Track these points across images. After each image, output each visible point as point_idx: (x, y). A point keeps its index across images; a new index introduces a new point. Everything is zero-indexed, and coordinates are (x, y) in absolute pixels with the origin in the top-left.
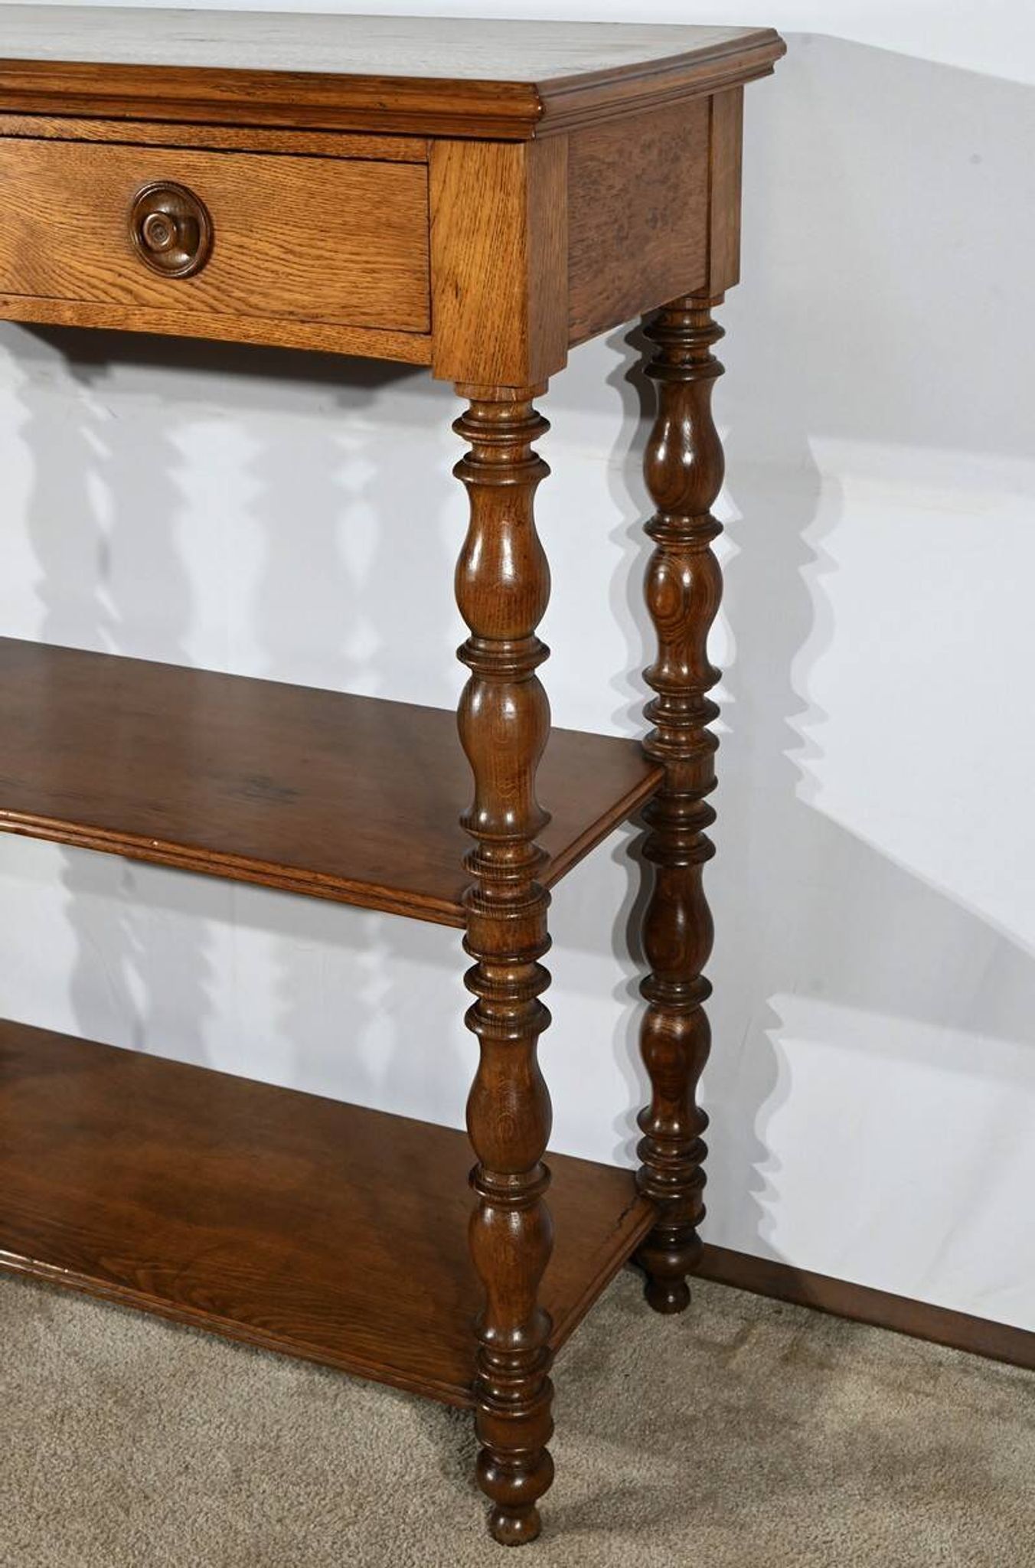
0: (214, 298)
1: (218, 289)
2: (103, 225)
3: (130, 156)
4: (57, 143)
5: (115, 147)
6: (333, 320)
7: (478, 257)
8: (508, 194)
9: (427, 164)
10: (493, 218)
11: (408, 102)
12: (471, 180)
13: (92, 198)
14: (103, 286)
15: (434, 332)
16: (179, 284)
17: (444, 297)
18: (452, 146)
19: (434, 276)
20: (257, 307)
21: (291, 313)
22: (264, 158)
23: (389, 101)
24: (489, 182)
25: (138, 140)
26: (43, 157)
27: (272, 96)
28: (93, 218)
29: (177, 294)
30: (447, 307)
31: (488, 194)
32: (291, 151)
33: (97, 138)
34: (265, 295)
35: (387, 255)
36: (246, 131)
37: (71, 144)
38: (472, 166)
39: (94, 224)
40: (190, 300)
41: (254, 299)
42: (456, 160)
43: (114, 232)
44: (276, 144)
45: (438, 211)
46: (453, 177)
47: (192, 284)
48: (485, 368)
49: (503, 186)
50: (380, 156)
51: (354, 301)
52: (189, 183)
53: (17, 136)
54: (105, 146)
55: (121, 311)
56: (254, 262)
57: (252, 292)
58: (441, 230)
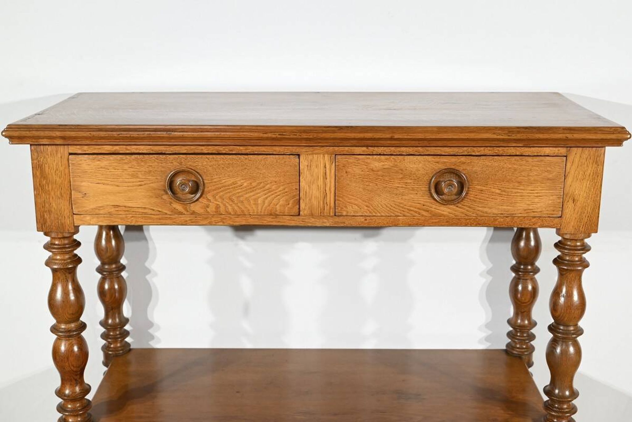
0: (467, 211)
1: (470, 207)
2: (417, 187)
3: (433, 159)
4: (398, 156)
5: (427, 157)
6: (520, 215)
7: (584, 188)
8: (598, 165)
9: (566, 156)
10: (592, 174)
11: (577, 136)
12: (584, 161)
13: (413, 176)
14: (415, 210)
15: (563, 216)
16: (451, 206)
17: (568, 203)
18: (577, 149)
19: (565, 196)
20: (486, 213)
21: (502, 214)
22: (496, 157)
23: (570, 136)
24: (591, 161)
25: (439, 154)
26: (392, 162)
27: (519, 136)
28: (413, 184)
29: (449, 210)
30: (569, 207)
31: (590, 166)
32: (508, 154)
33: (419, 154)
34: (490, 208)
35: (547, 190)
36: (489, 148)
37: (406, 157)
38: (585, 156)
39: (412, 186)
40: (456, 212)
41: (485, 210)
42: (578, 155)
43: (423, 189)
44: (501, 152)
45: (569, 173)
46: (577, 160)
47: (457, 206)
48: (582, 228)
49: (596, 162)
50: (546, 155)
51: (530, 208)
52: (460, 169)
53: (380, 155)
54: (422, 157)
55: (423, 218)
56: (487, 196)
57: (485, 207)
58: (569, 180)
